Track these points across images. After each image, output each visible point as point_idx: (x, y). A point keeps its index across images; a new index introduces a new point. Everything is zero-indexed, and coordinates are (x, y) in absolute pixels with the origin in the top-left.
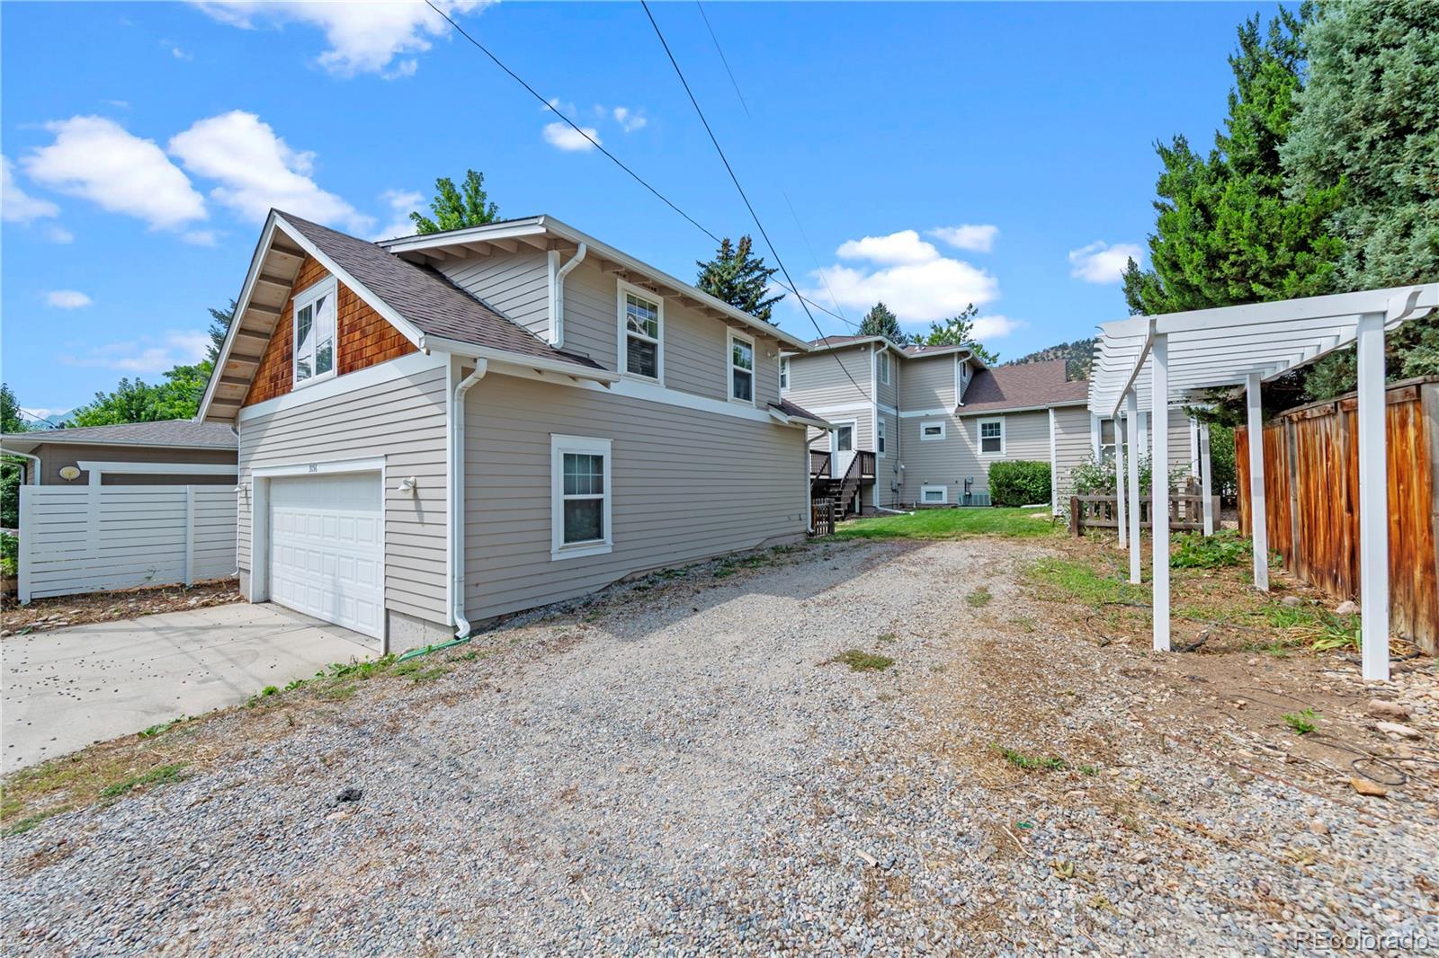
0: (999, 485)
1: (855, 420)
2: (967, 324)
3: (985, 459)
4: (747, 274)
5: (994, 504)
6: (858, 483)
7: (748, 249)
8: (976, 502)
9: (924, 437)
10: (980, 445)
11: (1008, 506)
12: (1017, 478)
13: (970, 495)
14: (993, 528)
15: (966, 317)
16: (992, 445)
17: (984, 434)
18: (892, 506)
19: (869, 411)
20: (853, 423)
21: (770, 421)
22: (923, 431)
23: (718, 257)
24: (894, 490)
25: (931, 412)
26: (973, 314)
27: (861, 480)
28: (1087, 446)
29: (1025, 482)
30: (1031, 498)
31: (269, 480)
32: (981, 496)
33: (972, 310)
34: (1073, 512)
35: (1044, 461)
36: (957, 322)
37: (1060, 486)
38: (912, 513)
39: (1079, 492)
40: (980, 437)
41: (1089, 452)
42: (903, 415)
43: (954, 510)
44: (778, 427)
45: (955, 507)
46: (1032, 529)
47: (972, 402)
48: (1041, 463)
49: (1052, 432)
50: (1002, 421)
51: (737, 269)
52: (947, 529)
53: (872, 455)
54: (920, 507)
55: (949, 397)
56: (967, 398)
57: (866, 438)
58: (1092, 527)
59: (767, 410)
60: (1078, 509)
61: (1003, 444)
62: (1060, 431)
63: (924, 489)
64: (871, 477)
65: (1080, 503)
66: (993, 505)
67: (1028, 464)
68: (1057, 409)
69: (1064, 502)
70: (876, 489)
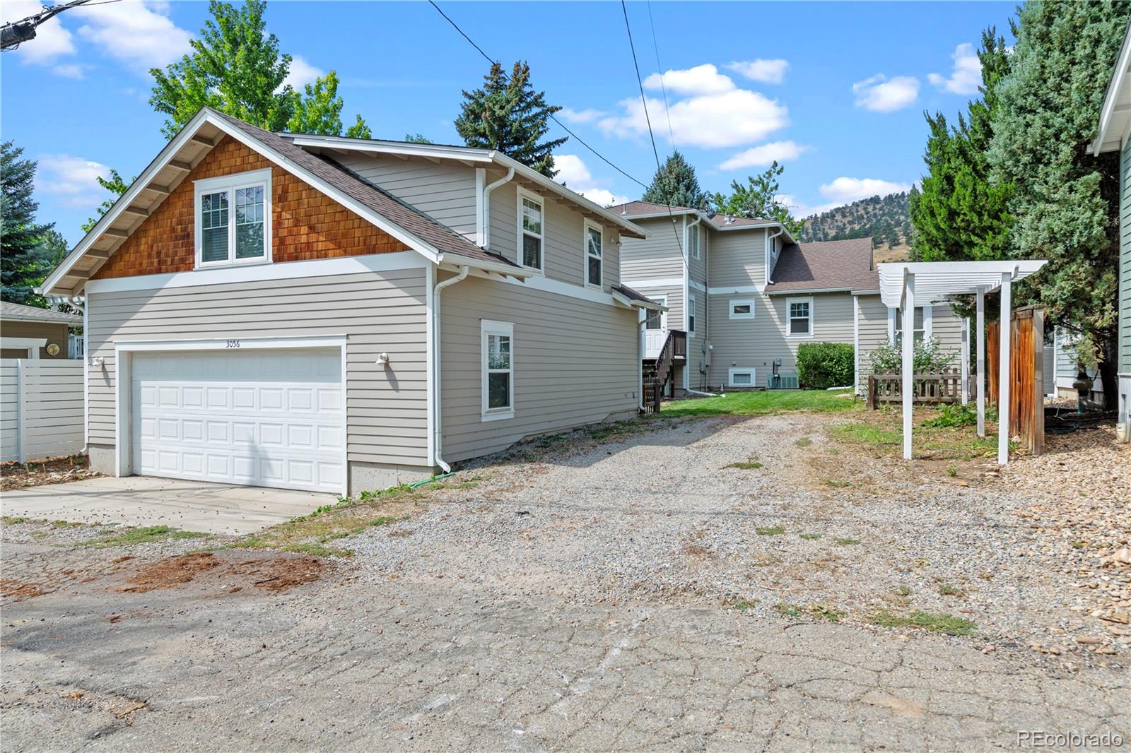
0: (807, 367)
1: (665, 297)
2: (772, 185)
3: (794, 341)
4: (523, 110)
5: (802, 386)
6: (671, 364)
7: (525, 79)
8: (784, 384)
9: (733, 316)
10: (789, 326)
11: (815, 389)
12: (824, 360)
13: (779, 378)
14: (805, 405)
15: (770, 175)
16: (800, 325)
17: (793, 314)
18: (700, 389)
19: (680, 287)
20: (663, 300)
21: (612, 303)
22: (732, 310)
23: (486, 85)
24: (702, 372)
25: (741, 289)
26: (778, 173)
27: (674, 361)
28: (884, 331)
29: (831, 364)
30: (836, 381)
31: (131, 354)
32: (789, 379)
33: (778, 168)
34: (870, 389)
35: (850, 343)
36: (760, 182)
37: (861, 367)
38: (723, 396)
39: (876, 371)
40: (789, 317)
41: (885, 337)
42: (711, 291)
43: (764, 393)
44: (620, 309)
45: (763, 389)
46: (837, 406)
47: (782, 281)
48: (846, 345)
49: (856, 317)
50: (811, 301)
51: (513, 103)
52: (764, 407)
53: (683, 335)
54: (728, 390)
55: (759, 275)
56: (777, 275)
57: (678, 316)
58: (884, 402)
59: (611, 293)
60: (874, 387)
61: (811, 325)
62: (863, 317)
63: (732, 371)
64: (682, 357)
65: (876, 381)
66: (800, 388)
67: (835, 347)
68: (860, 297)
69: (864, 382)
70: (686, 370)
